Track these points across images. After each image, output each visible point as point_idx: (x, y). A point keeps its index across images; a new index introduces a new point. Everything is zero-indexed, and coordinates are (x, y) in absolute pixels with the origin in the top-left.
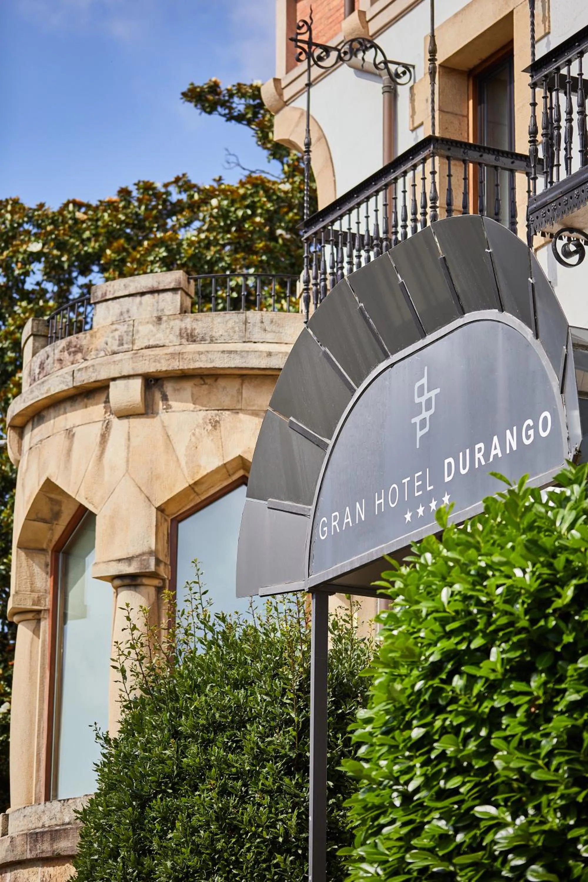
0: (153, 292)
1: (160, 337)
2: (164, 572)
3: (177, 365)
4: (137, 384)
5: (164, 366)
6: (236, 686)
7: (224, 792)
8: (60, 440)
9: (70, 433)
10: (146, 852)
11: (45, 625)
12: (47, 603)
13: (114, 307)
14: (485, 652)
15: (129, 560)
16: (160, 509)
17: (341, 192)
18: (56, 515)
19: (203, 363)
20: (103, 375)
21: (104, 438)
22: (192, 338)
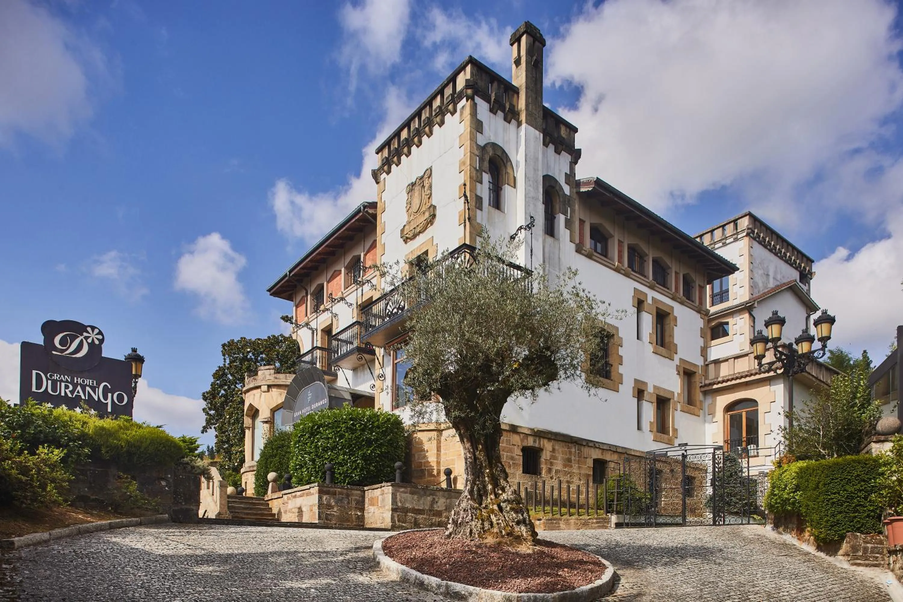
0: (269, 369)
1: (271, 378)
2: (272, 421)
3: (274, 383)
4: (266, 386)
5: (271, 383)
6: (283, 440)
7: (280, 458)
8: (252, 396)
9: (254, 395)
10: (267, 468)
11: (251, 429)
12: (251, 426)
13: (262, 371)
14: (305, 435)
15: (265, 418)
16: (271, 410)
17: (305, 352)
18: (252, 410)
19: (278, 383)
20: (260, 385)
21: (260, 396)
22: (276, 378)
